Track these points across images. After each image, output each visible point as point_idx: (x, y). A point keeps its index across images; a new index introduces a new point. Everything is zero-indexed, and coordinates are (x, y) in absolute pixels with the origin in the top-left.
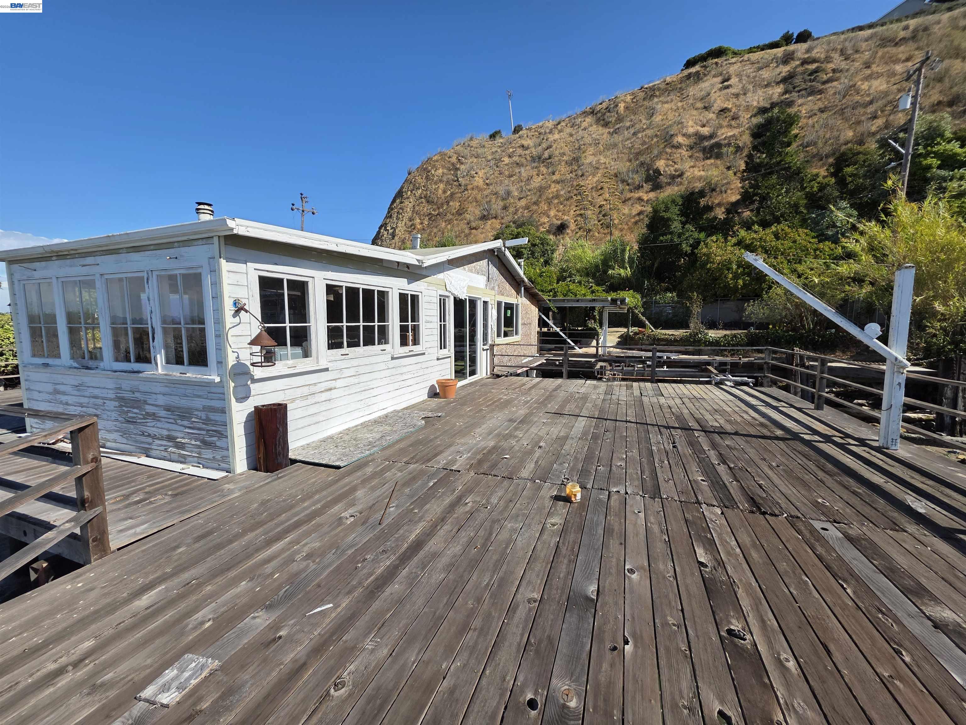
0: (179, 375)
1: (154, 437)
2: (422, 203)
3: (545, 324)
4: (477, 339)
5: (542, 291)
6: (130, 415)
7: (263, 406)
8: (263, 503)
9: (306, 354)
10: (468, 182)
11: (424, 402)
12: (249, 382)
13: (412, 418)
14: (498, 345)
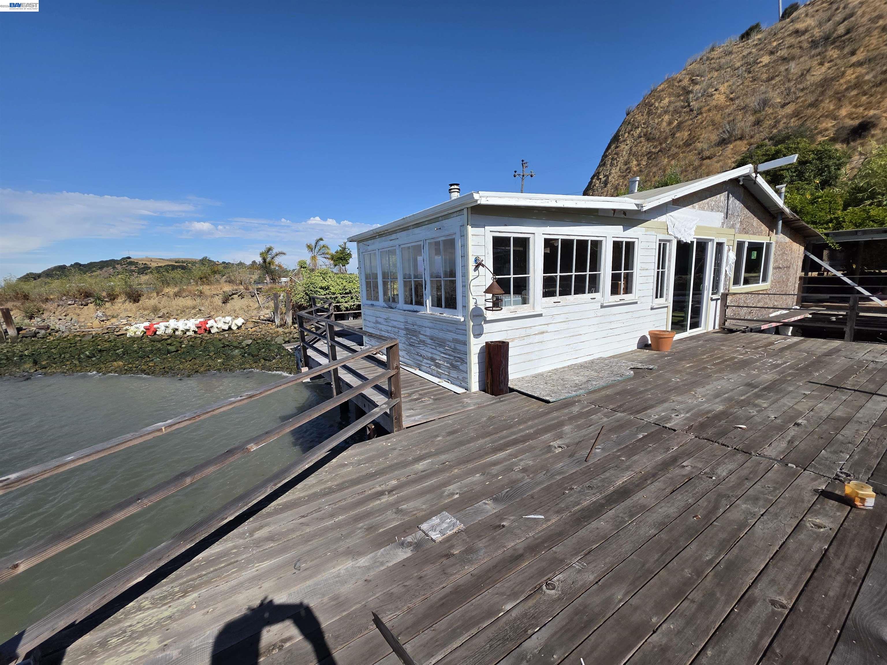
0: (439, 314)
1: (424, 357)
2: (641, 142)
3: (816, 267)
4: (703, 287)
5: (814, 223)
6: (411, 340)
7: (492, 342)
8: (490, 418)
9: (525, 301)
10: (702, 104)
11: (632, 352)
12: (483, 323)
13: (620, 367)
14: (734, 294)
